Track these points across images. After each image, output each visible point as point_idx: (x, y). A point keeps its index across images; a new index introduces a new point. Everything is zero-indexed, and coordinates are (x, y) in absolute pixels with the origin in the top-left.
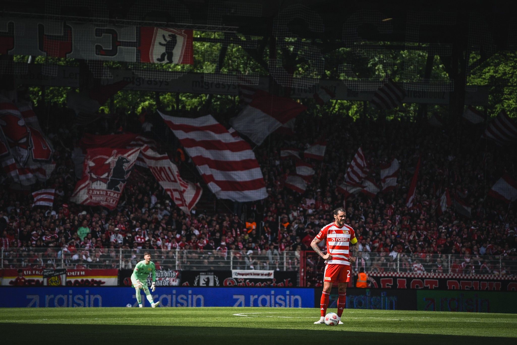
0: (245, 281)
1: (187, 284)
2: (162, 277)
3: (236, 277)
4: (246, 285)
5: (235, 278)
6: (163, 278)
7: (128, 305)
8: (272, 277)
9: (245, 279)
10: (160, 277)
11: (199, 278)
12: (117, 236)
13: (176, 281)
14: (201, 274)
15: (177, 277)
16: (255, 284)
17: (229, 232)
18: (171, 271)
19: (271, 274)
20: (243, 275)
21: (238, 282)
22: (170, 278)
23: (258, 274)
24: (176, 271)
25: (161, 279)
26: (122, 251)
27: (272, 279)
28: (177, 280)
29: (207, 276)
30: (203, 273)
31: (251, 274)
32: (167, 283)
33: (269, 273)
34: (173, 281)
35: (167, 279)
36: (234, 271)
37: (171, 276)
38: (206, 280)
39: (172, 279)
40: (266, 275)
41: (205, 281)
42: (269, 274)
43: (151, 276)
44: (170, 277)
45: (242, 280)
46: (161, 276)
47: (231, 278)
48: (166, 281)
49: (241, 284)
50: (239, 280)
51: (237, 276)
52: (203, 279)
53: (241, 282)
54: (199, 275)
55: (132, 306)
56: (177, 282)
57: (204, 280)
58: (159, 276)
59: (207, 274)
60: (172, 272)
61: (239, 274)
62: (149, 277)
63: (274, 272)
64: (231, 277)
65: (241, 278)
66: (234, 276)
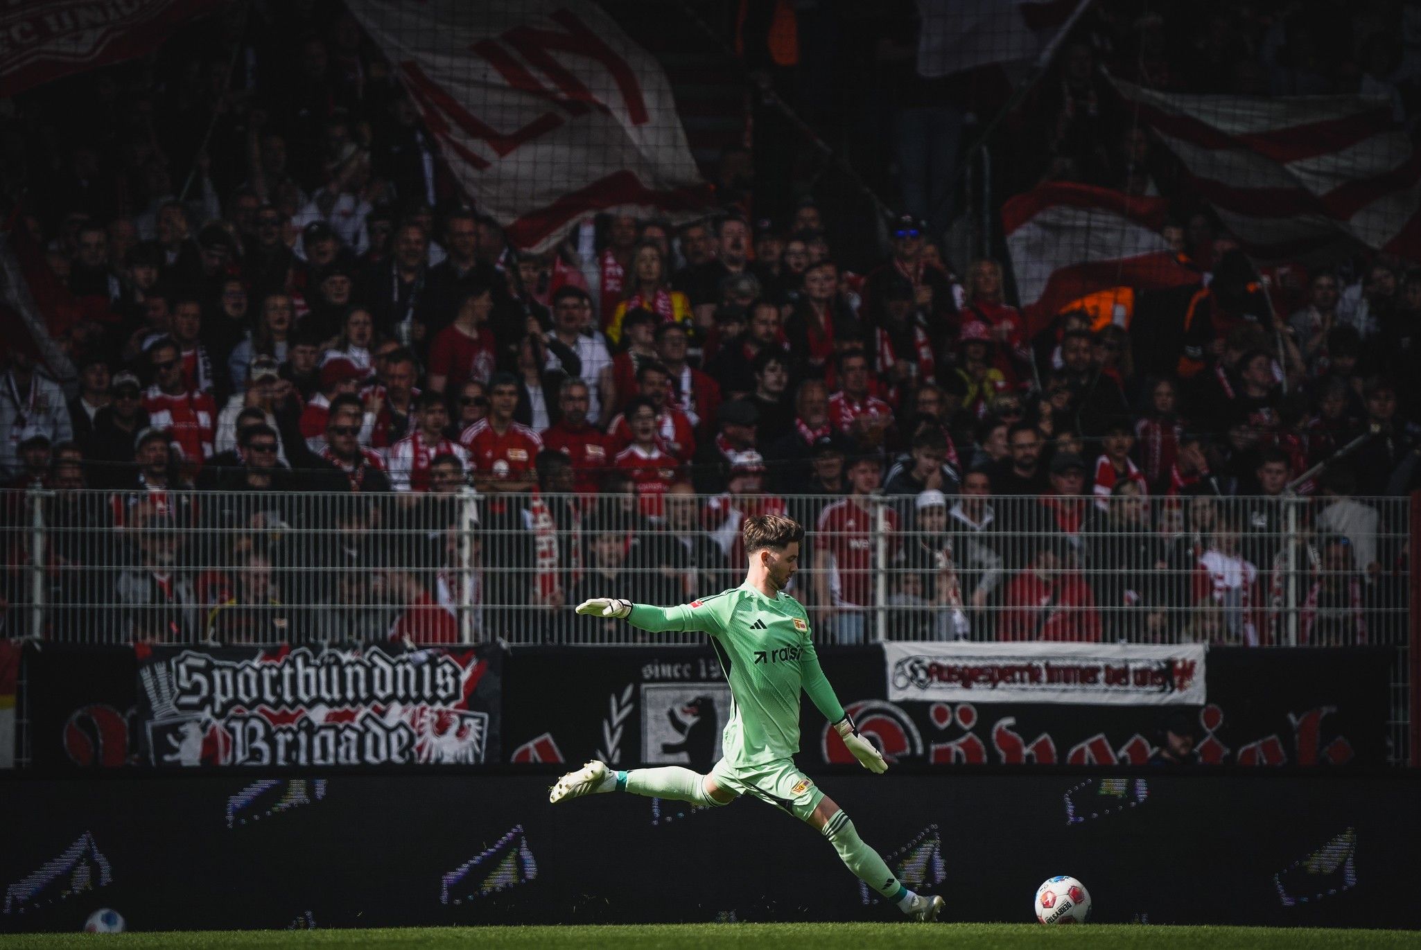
0: (983, 729)
1: (542, 747)
2: (357, 700)
3: (913, 693)
4: (993, 755)
5: (906, 705)
6: (363, 711)
7: (97, 921)
8: (1195, 693)
9: (990, 712)
10: (344, 700)
11: (637, 699)
12: (24, 392)
13: (460, 733)
14: (648, 671)
15: (474, 700)
16: (1063, 751)
17: (853, 353)
18: (422, 656)
19: (1188, 671)
20: (967, 677)
21: (930, 733)
22: (411, 707)
23: (1086, 675)
24: (462, 655)
25: (351, 716)
26: (48, 501)
27: (1195, 709)
28: (472, 723)
29: (693, 693)
30: (667, 670)
31: (1032, 673)
32: (395, 747)
33: (1171, 663)
34: (441, 728)
35: (396, 714)
36: (896, 651)
37: (427, 693)
38: (690, 720)
39: (429, 717)
40: (1144, 677)
41: (679, 726)
42: (1170, 674)
43: (268, 696)
44: (420, 698)
45: (966, 715)
46: (350, 694)
47: (876, 704)
48: (388, 731)
49: (954, 746)
50: (941, 714)
51: (923, 685)
52: (664, 713)
53: (954, 732)
54: (638, 680)
55: (130, 927)
56: (472, 736)
57: (672, 714)
58: (336, 695)
59: (695, 677)
60: (433, 662)
61: (939, 672)
62: (261, 700)
63: (1210, 658)
64: (883, 696)
65: (953, 705)
66: (900, 690)
